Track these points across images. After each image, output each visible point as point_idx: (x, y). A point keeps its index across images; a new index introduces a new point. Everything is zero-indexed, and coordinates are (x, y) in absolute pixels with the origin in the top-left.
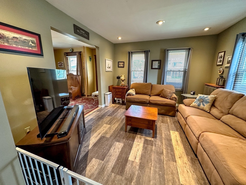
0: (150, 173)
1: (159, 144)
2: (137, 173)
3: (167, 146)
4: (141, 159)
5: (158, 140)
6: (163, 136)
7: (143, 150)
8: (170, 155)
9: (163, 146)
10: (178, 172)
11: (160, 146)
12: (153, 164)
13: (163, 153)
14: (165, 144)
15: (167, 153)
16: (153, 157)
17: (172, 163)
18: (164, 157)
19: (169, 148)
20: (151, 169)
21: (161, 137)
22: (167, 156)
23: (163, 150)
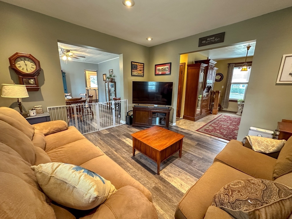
0: (113, 141)
1: (124, 155)
2: (119, 138)
3: (117, 158)
4: (123, 141)
5: (128, 157)
6: (129, 164)
7: (128, 145)
8: (110, 153)
9: (120, 155)
10: (101, 149)
11: (121, 154)
12: (115, 143)
13: (116, 151)
14: (119, 158)
15: (113, 154)
16: (119, 146)
17: (106, 150)
18: (113, 150)
19: (114, 157)
20: (115, 142)
21: (129, 162)
22: (111, 152)
23: (117, 153)
